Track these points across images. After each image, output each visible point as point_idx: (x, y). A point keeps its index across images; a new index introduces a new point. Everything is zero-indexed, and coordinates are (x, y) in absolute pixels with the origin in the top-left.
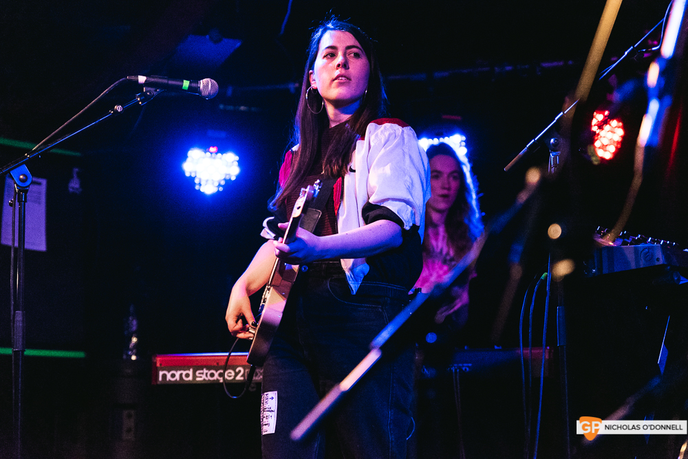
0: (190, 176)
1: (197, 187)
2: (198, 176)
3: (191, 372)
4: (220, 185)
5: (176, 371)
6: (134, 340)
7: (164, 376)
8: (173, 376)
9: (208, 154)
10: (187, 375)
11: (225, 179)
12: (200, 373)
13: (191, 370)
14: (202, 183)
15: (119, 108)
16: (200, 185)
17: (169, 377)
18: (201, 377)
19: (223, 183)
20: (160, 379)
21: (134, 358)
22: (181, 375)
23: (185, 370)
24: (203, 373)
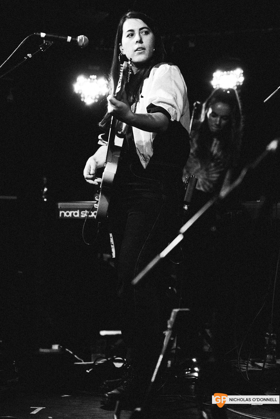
0: (78, 93)
1: (82, 100)
2: (83, 93)
3: (78, 212)
4: (96, 98)
5: (70, 211)
6: (45, 190)
7: (63, 214)
8: (68, 214)
9: (89, 79)
10: (76, 214)
11: (99, 95)
12: (83, 213)
13: (78, 211)
14: (85, 97)
15: (29, 55)
16: (84, 98)
17: (65, 215)
18: (84, 215)
19: (98, 97)
20: (60, 216)
21: (45, 200)
22: (72, 213)
23: (74, 211)
24: (85, 213)
